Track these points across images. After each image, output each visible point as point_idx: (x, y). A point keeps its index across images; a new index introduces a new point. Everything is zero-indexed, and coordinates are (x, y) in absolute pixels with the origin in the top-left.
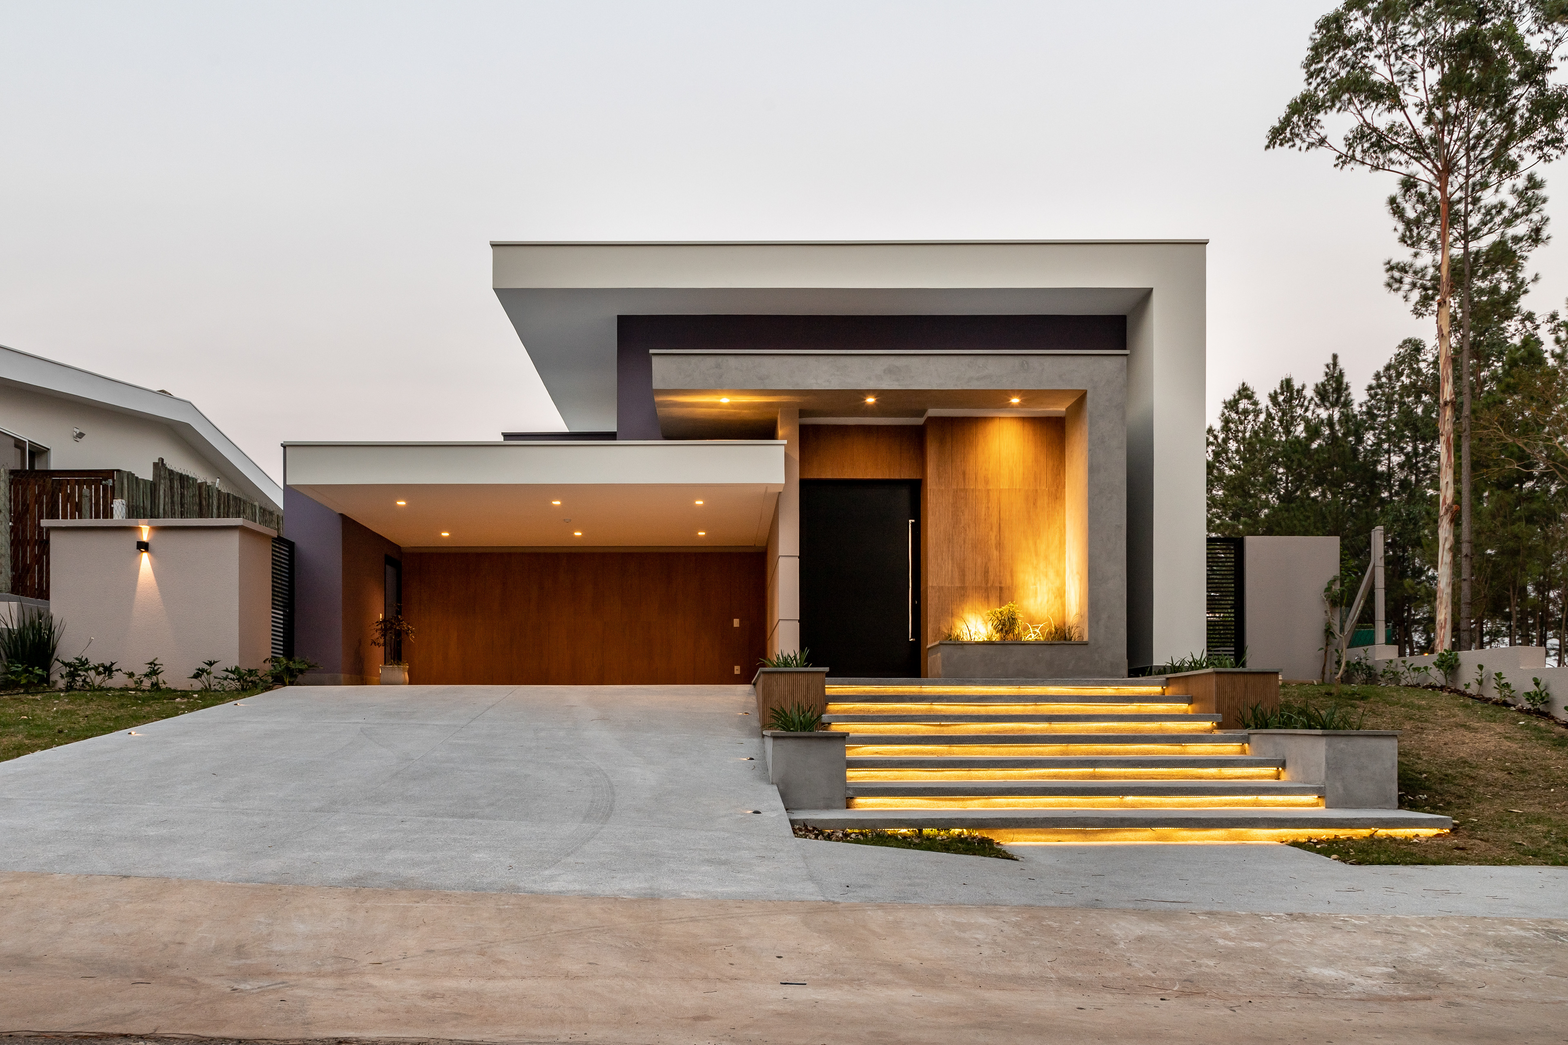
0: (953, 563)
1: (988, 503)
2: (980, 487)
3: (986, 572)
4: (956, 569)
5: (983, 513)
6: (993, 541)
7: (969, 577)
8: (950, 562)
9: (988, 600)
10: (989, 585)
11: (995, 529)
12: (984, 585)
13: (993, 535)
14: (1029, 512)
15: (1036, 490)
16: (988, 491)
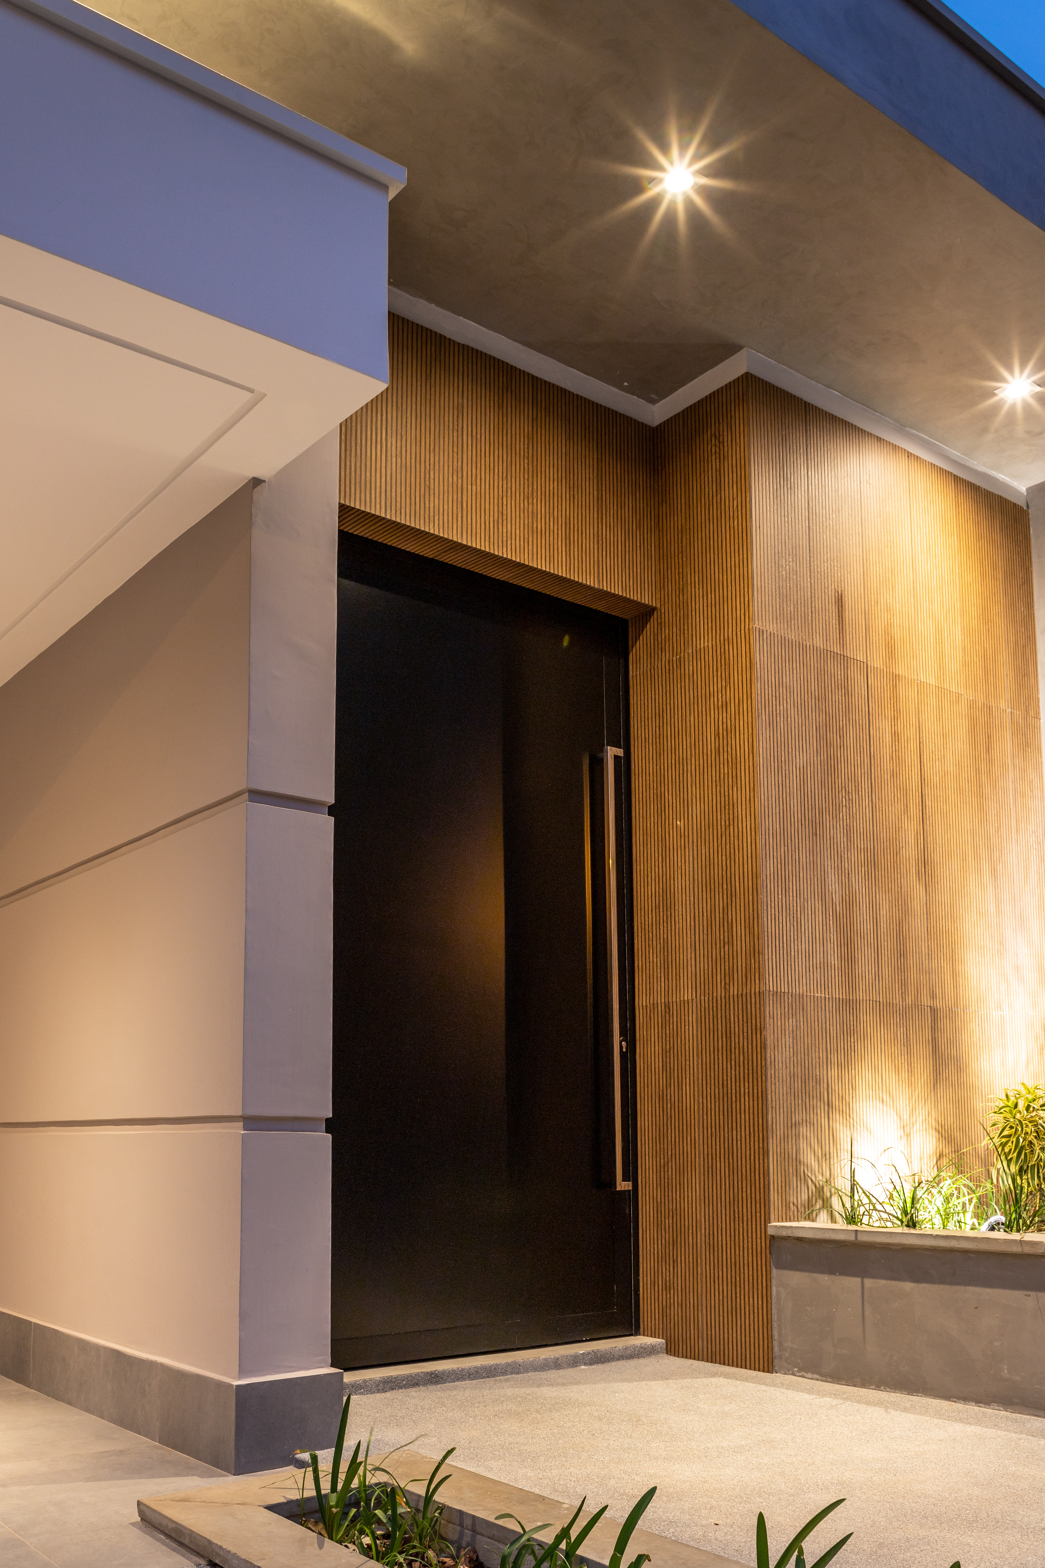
0: (825, 912)
1: (895, 719)
2: (877, 662)
3: (902, 954)
4: (833, 937)
5: (887, 751)
6: (910, 852)
7: (865, 966)
8: (818, 905)
9: (909, 1053)
10: (909, 1001)
11: (914, 810)
12: (897, 1000)
13: (910, 829)
14: (978, 771)
15: (990, 708)
16: (896, 678)
